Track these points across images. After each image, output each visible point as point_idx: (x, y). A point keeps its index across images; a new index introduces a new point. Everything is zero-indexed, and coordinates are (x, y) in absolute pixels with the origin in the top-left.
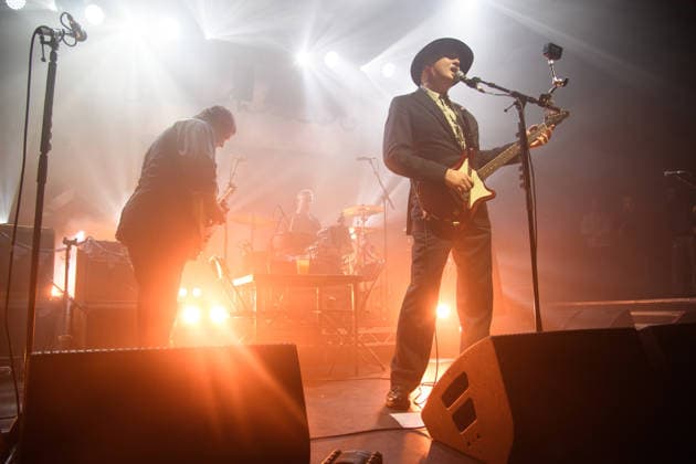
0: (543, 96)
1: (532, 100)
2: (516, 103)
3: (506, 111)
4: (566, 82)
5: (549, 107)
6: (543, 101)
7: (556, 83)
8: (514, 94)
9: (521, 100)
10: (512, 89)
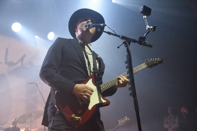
0: (141, 38)
1: (134, 41)
2: (124, 43)
3: (118, 47)
4: (154, 28)
5: (145, 44)
6: (141, 41)
7: (149, 29)
8: (123, 38)
9: (127, 41)
10: (121, 35)
